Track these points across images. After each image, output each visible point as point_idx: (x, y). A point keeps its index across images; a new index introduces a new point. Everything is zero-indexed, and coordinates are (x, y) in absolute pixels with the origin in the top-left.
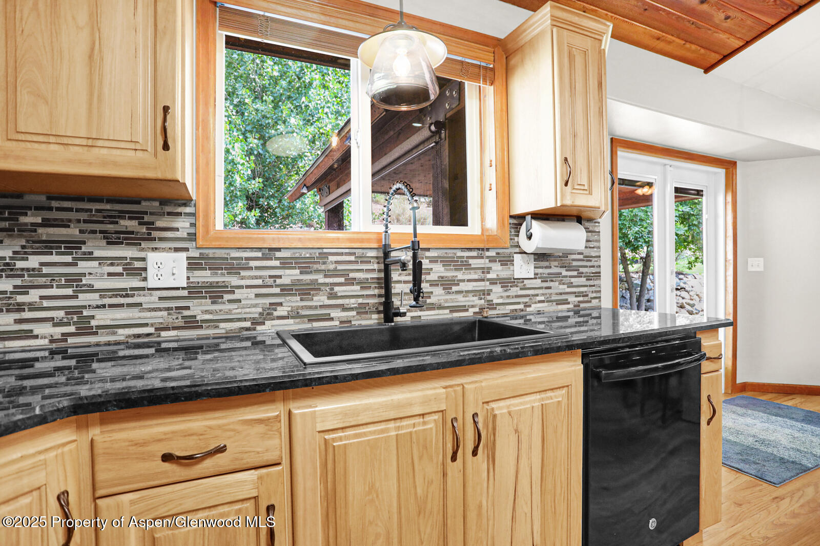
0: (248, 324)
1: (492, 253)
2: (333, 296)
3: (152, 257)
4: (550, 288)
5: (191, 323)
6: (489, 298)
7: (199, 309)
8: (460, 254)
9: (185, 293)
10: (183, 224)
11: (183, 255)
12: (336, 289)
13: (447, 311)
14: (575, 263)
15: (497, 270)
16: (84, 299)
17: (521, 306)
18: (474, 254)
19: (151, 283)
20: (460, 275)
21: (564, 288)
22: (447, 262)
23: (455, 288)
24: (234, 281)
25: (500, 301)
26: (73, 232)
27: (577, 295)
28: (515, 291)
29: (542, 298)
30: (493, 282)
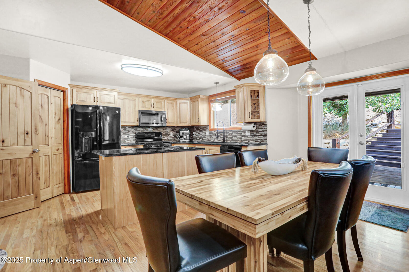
0: (213, 141)
1: (242, 131)
2: (221, 137)
3: (206, 132)
4: (254, 138)
5: (209, 140)
6: (241, 139)
7: (210, 138)
8: (237, 131)
9: (208, 136)
10: (208, 128)
11: (208, 132)
12: (221, 136)
13: (235, 141)
14: (260, 132)
15: (243, 134)
16: (203, 137)
17: (247, 141)
18: (239, 131)
19: (206, 135)
20: (237, 135)
21: (257, 138)
22: (235, 132)
23: (236, 137)
24: (212, 135)
25: (243, 140)
26: (202, 130)
27: (261, 140)
28: (246, 138)
29: (252, 140)
30: (242, 136)
